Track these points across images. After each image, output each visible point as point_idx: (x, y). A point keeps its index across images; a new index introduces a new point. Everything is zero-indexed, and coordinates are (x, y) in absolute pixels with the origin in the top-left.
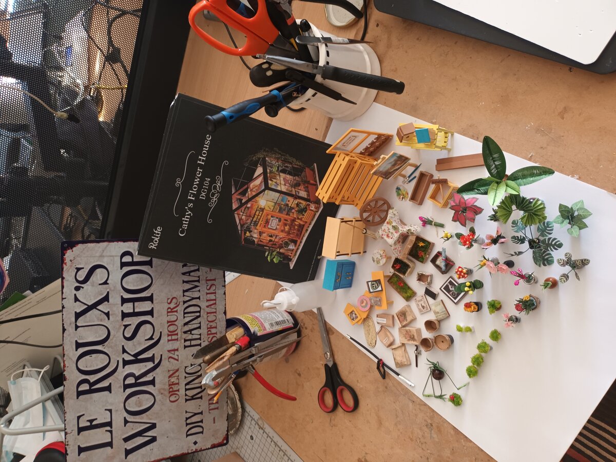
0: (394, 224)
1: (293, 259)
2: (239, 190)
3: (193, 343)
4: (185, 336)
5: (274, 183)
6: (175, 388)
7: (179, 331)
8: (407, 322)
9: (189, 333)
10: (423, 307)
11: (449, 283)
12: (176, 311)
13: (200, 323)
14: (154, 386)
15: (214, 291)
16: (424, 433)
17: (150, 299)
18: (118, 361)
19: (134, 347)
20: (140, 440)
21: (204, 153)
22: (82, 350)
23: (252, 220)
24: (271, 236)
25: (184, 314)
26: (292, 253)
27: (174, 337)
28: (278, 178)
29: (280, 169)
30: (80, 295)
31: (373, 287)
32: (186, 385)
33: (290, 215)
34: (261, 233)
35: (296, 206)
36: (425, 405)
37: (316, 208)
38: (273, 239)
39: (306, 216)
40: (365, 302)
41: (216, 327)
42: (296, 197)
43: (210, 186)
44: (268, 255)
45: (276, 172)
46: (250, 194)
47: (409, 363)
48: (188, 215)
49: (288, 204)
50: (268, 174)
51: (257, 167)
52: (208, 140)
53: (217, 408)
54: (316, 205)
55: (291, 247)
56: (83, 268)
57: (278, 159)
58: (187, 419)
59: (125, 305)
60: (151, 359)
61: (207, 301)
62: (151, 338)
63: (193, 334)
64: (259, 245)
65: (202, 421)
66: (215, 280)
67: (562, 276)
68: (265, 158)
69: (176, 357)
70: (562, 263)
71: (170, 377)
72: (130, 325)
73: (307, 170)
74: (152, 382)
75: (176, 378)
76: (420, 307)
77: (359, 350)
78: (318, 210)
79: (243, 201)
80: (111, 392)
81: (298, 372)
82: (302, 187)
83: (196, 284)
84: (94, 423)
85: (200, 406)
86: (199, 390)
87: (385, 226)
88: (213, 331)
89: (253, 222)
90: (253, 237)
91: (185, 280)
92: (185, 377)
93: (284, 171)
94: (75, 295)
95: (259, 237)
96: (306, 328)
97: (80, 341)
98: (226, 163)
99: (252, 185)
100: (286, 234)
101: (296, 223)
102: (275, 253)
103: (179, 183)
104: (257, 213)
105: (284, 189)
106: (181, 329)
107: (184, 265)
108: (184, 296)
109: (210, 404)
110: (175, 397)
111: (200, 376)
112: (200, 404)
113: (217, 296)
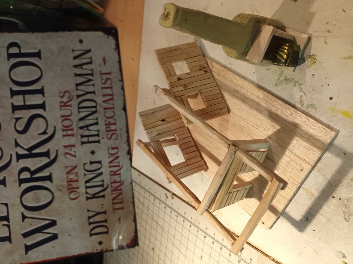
3: (91, 139)
4: (81, 132)
6: (75, 185)
7: (74, 126)
9: (86, 128)
13: (97, 119)
14: (52, 182)
15: (110, 86)
17: (41, 91)
19: (27, 141)
20: (39, 237)
25: (79, 109)
27: (69, 133)
32: (87, 182)
41: (115, 124)
53: (122, 208)
58: (90, 218)
59: (15, 97)
60: (47, 154)
61: (104, 95)
62: (45, 133)
63: (90, 130)
65: (106, 221)
66: (110, 74)
69: (73, 153)
71: (68, 173)
72: (22, 118)
74: (49, 178)
75: (74, 174)
80: (5, 186)
83: (90, 77)
85: (103, 205)
86: (101, 189)
88: (113, 127)
91: (78, 73)
92: (85, 175)
106: (77, 124)
107: (75, 58)
108: (77, 89)
109: (114, 204)
110: (75, 194)
111: (101, 174)
112: (103, 203)
113: (114, 90)
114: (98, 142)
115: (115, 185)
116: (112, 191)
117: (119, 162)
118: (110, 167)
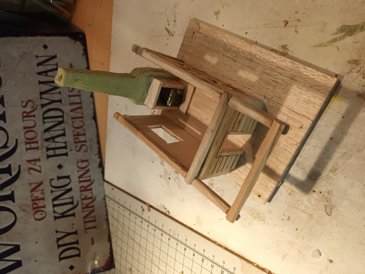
3: (58, 152)
4: (47, 144)
6: (40, 203)
7: (39, 139)
9: (52, 140)
13: (64, 130)
14: (14, 202)
15: (79, 94)
20: (1, 265)
25: (43, 120)
27: (33, 145)
32: (54, 200)
41: (84, 135)
53: (95, 227)
58: (58, 240)
60: (8, 170)
61: (71, 104)
62: (5, 146)
63: (56, 142)
65: (77, 242)
69: (38, 168)
71: (32, 190)
74: (11, 197)
75: (40, 192)
85: (73, 224)
86: (70, 206)
88: (82, 138)
91: (42, 80)
92: (52, 192)
106: (42, 136)
107: (39, 64)
108: (41, 98)
109: (85, 222)
110: (41, 214)
111: (70, 190)
112: (73, 223)
113: (82, 98)
114: (66, 154)
115: (86, 202)
116: (83, 208)
117: (90, 176)
118: (80, 182)
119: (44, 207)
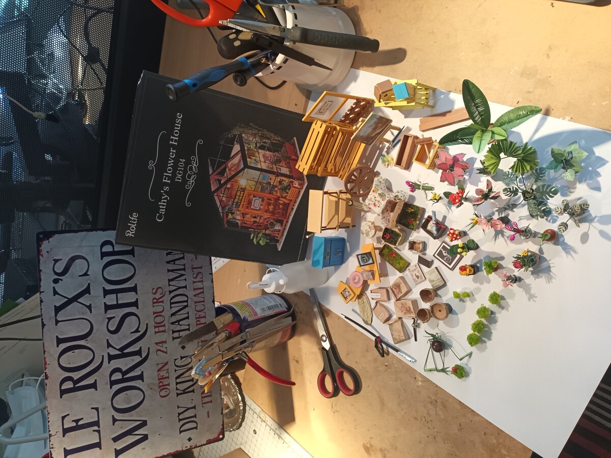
0: (379, 192)
1: (280, 240)
2: (217, 169)
3: (182, 334)
4: (173, 327)
5: (253, 161)
6: (165, 382)
7: (166, 322)
8: (402, 295)
9: (177, 323)
10: (418, 277)
11: (442, 248)
12: (162, 302)
13: (188, 313)
14: (143, 381)
15: (201, 280)
16: (429, 411)
17: (134, 289)
18: (103, 356)
19: (119, 341)
20: (130, 439)
21: (176, 133)
22: (63, 346)
23: (234, 202)
24: (255, 217)
25: (171, 305)
26: (278, 234)
27: (161, 329)
28: (257, 155)
29: (258, 145)
30: (58, 287)
31: (363, 260)
32: (177, 378)
33: (272, 194)
34: (244, 215)
35: (278, 184)
36: (428, 380)
37: (300, 185)
38: (257, 220)
39: (290, 194)
40: (357, 278)
41: (205, 317)
42: (278, 174)
43: (185, 168)
44: (253, 237)
45: (254, 149)
46: (228, 174)
47: (407, 338)
48: (164, 199)
49: (270, 183)
50: (246, 152)
51: (233, 145)
52: (179, 119)
53: (211, 402)
54: (300, 182)
55: (278, 227)
56: (61, 259)
57: (255, 135)
58: (179, 414)
59: (107, 296)
60: (139, 353)
61: (195, 289)
62: (137, 331)
63: (181, 325)
64: (242, 227)
65: (195, 416)
66: (201, 268)
67: (560, 226)
68: (241, 134)
69: (165, 350)
70: (559, 212)
71: (159, 371)
72: (114, 317)
73: (287, 144)
74: (141, 377)
75: (165, 371)
76: (415, 277)
77: (356, 330)
78: (303, 187)
79: (222, 182)
80: (96, 390)
81: (296, 359)
82: (283, 163)
83: (182, 272)
84: (80, 423)
85: (192, 400)
86: (190, 383)
87: (371, 195)
89: (235, 203)
90: (235, 219)
91: (170, 268)
93: (262, 148)
94: (54, 288)
95: (242, 219)
96: (301, 313)
97: (60, 337)
98: (200, 142)
99: (229, 164)
100: (270, 215)
101: (280, 201)
102: (260, 235)
103: (151, 165)
104: (238, 194)
105: (264, 166)
106: (169, 320)
107: (168, 254)
108: (169, 285)
109: (202, 398)
110: (166, 392)
112: (192, 398)
113: (204, 284)
119: (168, 385)
